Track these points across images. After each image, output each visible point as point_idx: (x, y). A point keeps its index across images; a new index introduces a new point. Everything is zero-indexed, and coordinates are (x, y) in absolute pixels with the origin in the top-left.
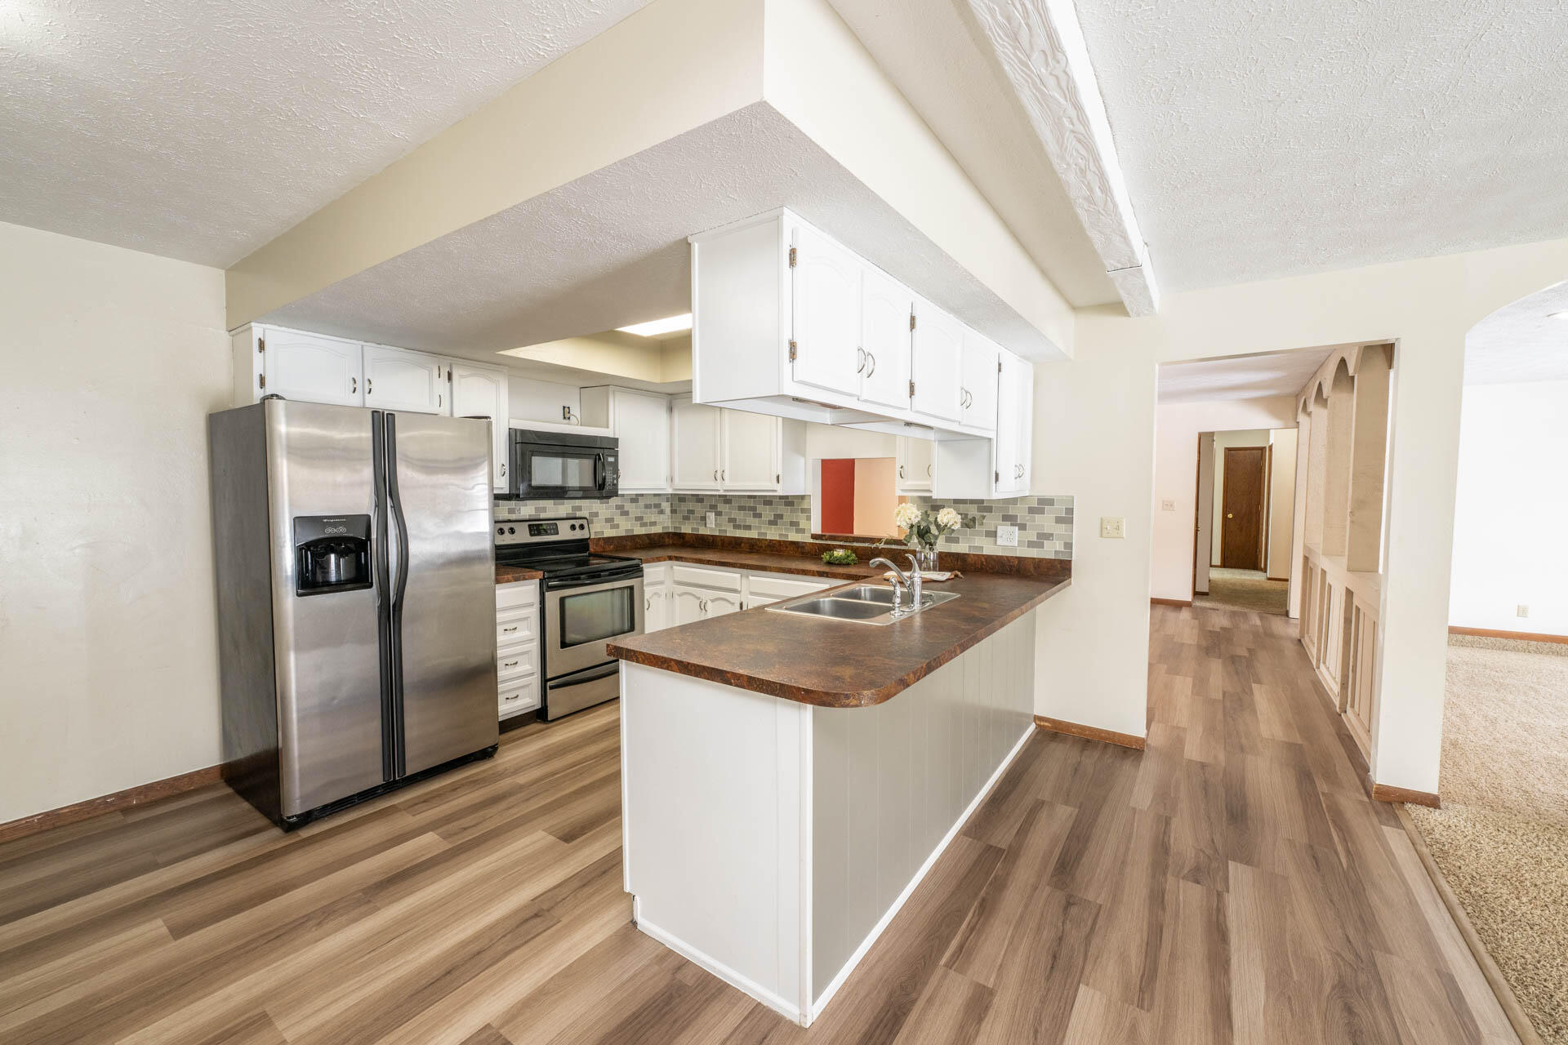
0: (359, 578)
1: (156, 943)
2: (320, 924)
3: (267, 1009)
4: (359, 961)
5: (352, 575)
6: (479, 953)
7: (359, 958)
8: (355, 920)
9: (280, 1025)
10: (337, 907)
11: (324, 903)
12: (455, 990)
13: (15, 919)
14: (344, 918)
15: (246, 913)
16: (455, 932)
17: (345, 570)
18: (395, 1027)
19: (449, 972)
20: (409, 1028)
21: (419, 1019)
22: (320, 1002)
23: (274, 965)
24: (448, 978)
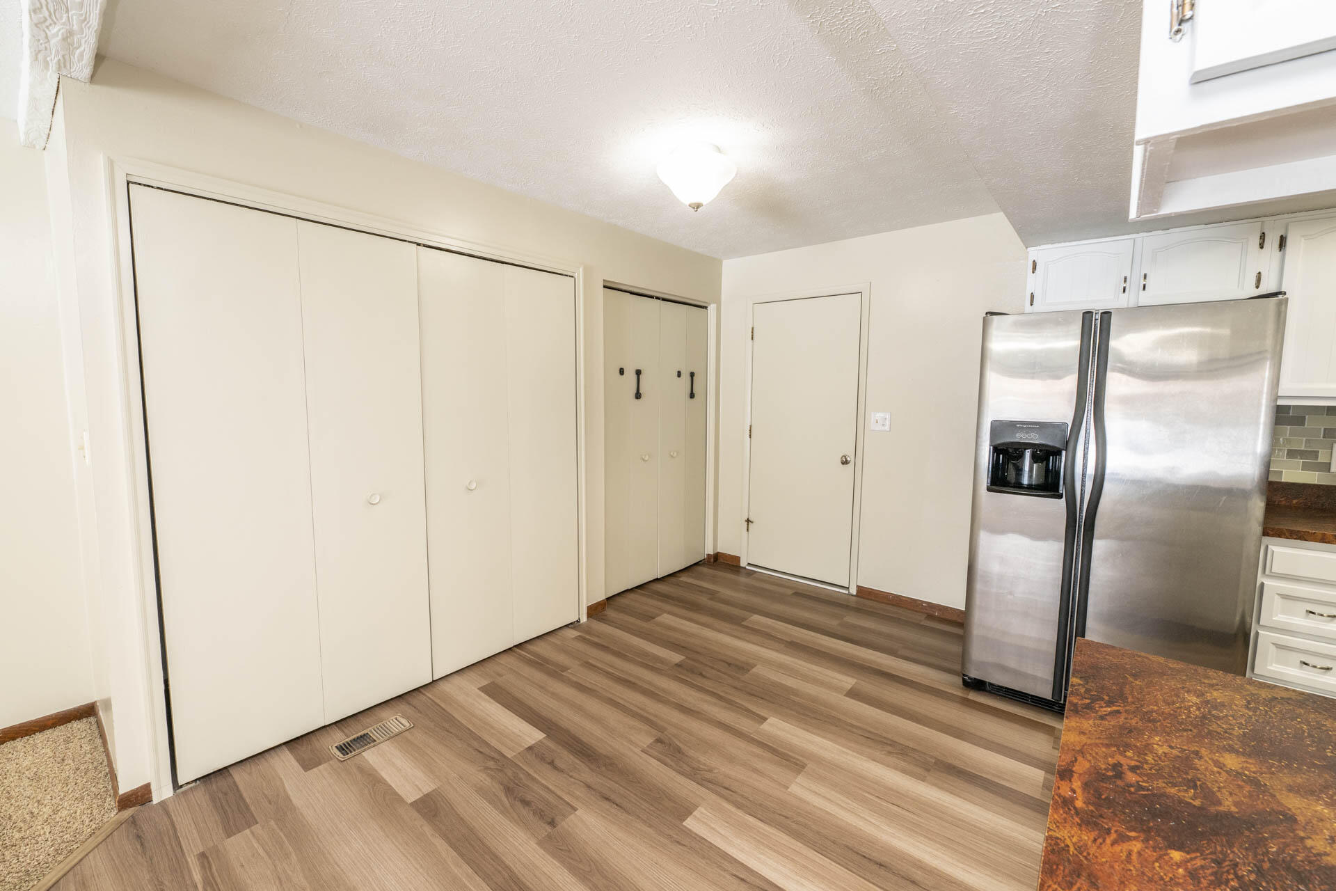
0: (1049, 486)
1: (837, 689)
2: (890, 753)
3: (809, 766)
4: (867, 795)
5: (1042, 481)
6: (913, 882)
7: (869, 793)
8: (904, 771)
9: (800, 779)
10: (910, 754)
11: (911, 745)
12: (864, 878)
13: (829, 636)
14: (903, 764)
15: (879, 711)
16: (930, 850)
17: (1037, 475)
18: (815, 848)
19: (881, 865)
20: (817, 860)
21: (826, 862)
22: (823, 790)
23: (844, 750)
24: (875, 867)
